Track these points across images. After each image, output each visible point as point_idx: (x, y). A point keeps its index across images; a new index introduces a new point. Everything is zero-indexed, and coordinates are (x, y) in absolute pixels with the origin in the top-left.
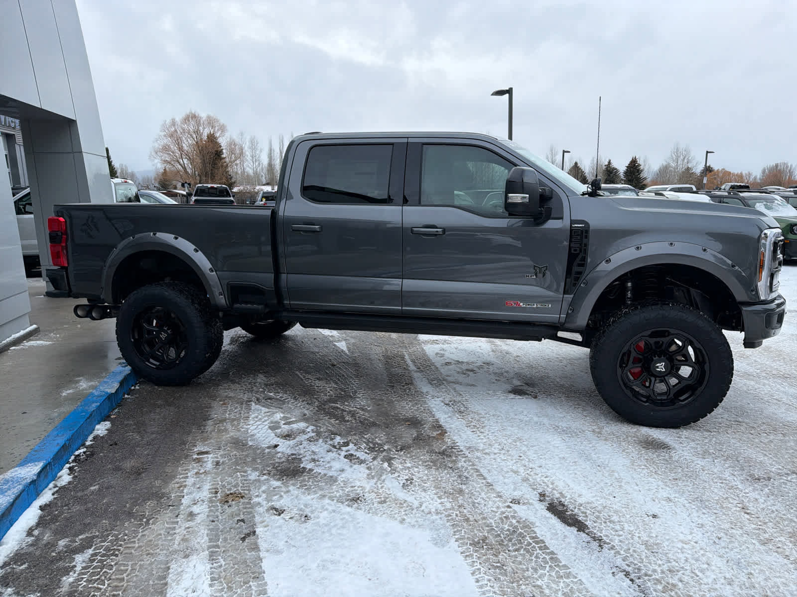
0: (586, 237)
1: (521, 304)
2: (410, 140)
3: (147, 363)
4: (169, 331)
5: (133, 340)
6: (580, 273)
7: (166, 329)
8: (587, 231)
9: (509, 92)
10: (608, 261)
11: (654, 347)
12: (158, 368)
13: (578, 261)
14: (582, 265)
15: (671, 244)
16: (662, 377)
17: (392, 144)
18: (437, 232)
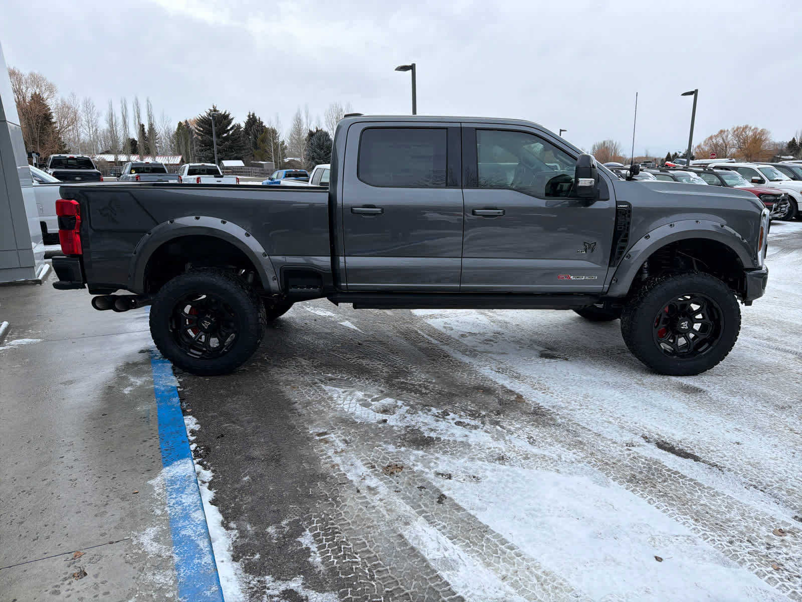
0: (629, 216)
1: (572, 277)
2: (463, 125)
3: (189, 354)
4: (212, 319)
5: (171, 331)
6: (624, 248)
7: (209, 317)
8: (630, 211)
9: (412, 68)
10: (648, 237)
11: (679, 308)
12: (201, 358)
13: (622, 238)
14: (626, 241)
15: (697, 222)
16: (684, 334)
17: (447, 128)
18: (499, 213)
